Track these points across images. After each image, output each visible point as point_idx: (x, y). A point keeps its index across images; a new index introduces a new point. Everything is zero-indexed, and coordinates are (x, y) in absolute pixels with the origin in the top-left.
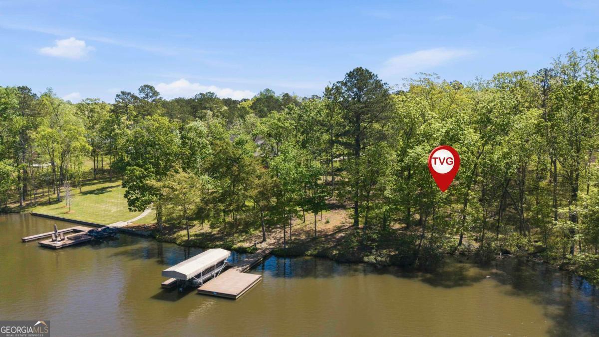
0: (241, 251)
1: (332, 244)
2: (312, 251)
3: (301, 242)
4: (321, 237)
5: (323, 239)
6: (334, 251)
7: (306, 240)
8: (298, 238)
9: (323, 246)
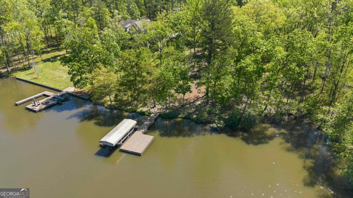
0: (142, 114)
1: (193, 110)
2: (182, 115)
3: (176, 108)
4: (187, 105)
5: (188, 105)
6: (194, 116)
7: (178, 106)
8: (174, 105)
9: (188, 111)
